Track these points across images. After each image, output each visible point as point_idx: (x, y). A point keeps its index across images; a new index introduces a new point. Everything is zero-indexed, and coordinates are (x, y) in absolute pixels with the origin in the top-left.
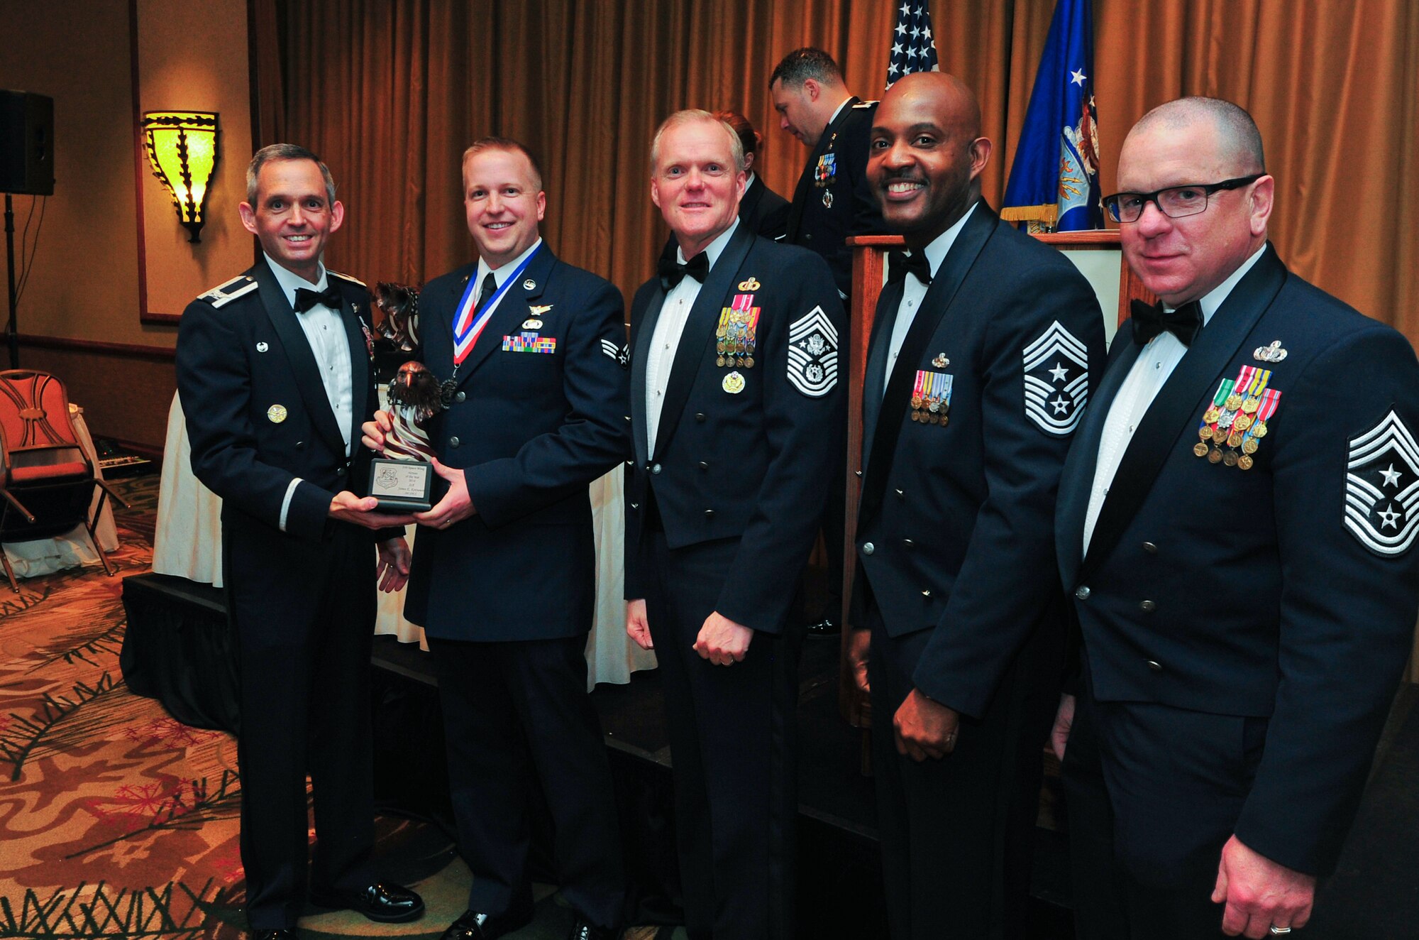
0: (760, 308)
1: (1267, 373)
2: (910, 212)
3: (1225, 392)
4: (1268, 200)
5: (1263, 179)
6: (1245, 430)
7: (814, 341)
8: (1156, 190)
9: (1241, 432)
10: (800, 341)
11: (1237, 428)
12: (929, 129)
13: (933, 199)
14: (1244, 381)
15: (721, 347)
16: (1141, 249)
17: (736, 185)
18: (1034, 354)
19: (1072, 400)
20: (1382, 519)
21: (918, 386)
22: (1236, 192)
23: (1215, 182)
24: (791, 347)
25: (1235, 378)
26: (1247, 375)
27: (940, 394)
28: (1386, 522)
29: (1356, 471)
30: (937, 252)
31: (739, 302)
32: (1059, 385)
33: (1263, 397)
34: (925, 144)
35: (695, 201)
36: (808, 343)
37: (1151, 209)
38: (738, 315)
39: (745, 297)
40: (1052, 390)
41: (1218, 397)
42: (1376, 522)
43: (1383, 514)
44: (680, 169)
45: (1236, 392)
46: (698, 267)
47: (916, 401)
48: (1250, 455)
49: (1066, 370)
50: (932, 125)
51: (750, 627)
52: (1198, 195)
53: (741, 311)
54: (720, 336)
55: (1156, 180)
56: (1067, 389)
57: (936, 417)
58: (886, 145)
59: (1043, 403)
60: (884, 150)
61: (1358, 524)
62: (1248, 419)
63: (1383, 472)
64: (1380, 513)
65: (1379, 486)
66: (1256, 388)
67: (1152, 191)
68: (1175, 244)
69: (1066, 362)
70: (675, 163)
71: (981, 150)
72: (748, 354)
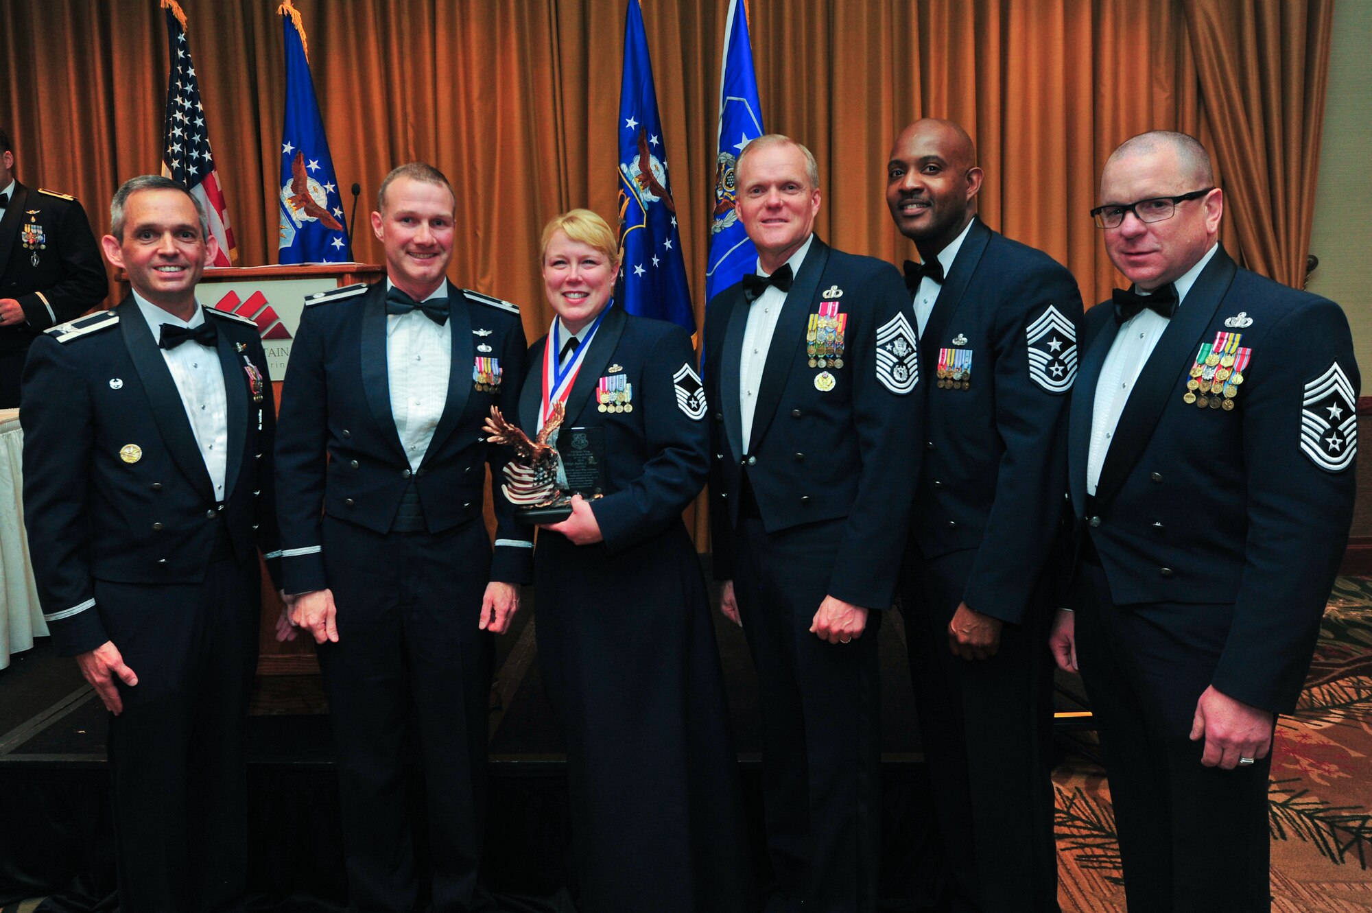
0: (846, 314)
1: (1239, 336)
2: (920, 224)
3: (1205, 353)
4: (1219, 208)
5: (1214, 191)
6: (1225, 380)
7: (899, 344)
8: (1134, 202)
9: (1221, 382)
10: (887, 343)
11: (1218, 379)
12: (935, 160)
13: (938, 215)
14: (1220, 343)
15: (812, 350)
16: (1122, 247)
17: (811, 201)
18: (1035, 331)
19: (1066, 365)
20: (1330, 444)
21: (942, 361)
22: (1195, 202)
23: (1179, 195)
24: (879, 350)
25: (1212, 342)
26: (1222, 339)
27: (962, 366)
28: (1332, 446)
29: (1309, 408)
30: (947, 257)
31: (825, 309)
32: (1056, 354)
33: (1237, 354)
34: (932, 171)
35: (774, 217)
36: (894, 346)
37: (1130, 217)
38: (826, 322)
39: (831, 304)
40: (1050, 358)
41: (1200, 357)
42: (1324, 446)
43: (1330, 440)
44: (761, 188)
45: (1215, 352)
46: (781, 278)
47: (942, 372)
48: (1231, 399)
49: (1060, 343)
50: (936, 157)
51: (864, 607)
52: (1167, 204)
53: (828, 317)
54: (811, 340)
55: (1133, 195)
56: (1061, 357)
57: (959, 383)
58: (901, 174)
59: (1043, 368)
60: (900, 178)
61: (1310, 447)
62: (1227, 371)
63: (1329, 409)
64: (1328, 440)
65: (1326, 419)
66: (1231, 348)
67: (1130, 203)
68: (1149, 243)
69: (1060, 337)
70: (756, 184)
71: (975, 177)
72: (837, 356)
